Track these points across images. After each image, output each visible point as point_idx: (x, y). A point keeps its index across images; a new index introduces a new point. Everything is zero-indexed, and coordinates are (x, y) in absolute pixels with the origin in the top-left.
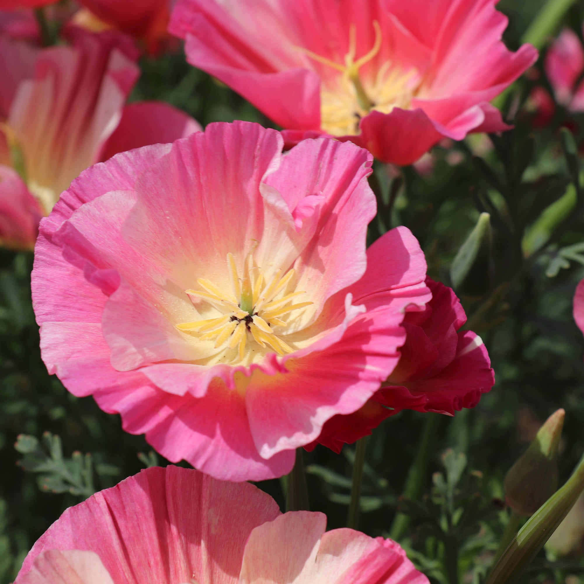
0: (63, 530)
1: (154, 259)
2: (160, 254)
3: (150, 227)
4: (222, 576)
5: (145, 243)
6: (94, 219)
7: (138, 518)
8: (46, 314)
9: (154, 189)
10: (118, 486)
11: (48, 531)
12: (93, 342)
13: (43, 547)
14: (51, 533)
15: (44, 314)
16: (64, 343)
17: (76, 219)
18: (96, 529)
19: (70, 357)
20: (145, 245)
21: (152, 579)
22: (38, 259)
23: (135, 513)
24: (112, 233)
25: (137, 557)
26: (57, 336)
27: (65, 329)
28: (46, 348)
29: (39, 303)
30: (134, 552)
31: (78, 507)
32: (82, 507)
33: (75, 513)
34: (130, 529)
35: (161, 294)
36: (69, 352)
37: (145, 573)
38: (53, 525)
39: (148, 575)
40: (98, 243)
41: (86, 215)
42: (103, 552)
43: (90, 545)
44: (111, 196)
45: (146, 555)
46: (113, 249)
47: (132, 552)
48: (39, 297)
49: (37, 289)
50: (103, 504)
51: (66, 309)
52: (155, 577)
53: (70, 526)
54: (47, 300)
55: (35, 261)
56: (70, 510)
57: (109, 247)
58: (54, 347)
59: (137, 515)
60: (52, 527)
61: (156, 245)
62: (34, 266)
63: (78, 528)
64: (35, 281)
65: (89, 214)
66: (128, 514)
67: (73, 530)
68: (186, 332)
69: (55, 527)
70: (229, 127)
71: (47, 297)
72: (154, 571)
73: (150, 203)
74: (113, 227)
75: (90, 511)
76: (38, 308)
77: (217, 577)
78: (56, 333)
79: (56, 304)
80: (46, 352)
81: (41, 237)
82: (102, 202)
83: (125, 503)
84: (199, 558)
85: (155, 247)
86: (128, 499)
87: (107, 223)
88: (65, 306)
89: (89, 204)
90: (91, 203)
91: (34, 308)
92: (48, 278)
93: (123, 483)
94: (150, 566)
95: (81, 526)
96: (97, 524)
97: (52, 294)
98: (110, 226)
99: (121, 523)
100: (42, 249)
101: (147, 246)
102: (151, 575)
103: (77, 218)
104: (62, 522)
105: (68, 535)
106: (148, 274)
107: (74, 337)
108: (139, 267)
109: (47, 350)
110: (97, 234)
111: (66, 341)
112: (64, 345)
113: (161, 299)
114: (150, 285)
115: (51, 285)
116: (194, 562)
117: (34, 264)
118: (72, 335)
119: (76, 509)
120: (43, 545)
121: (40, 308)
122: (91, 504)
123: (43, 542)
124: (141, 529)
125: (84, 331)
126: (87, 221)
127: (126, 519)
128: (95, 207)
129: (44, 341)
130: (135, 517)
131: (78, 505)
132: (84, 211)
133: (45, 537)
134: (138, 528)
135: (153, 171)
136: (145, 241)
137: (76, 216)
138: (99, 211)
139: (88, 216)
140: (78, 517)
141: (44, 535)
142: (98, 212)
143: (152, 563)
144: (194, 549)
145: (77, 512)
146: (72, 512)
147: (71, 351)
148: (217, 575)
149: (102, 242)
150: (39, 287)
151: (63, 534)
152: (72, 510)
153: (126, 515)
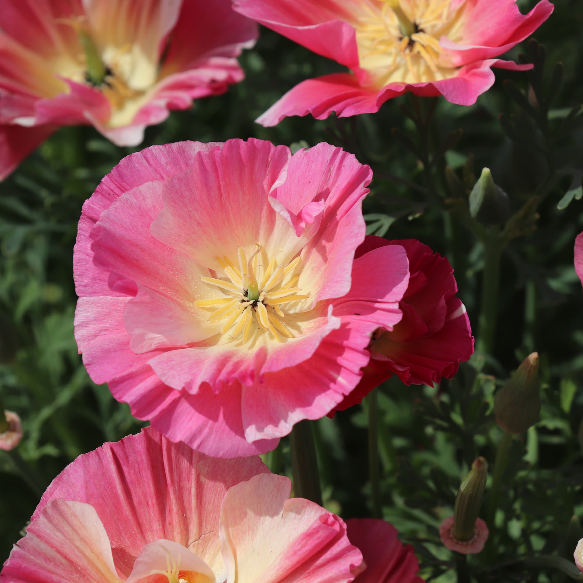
0: (77, 472)
1: (178, 247)
2: (184, 244)
3: (175, 224)
4: (210, 516)
5: (171, 236)
6: (131, 207)
7: (139, 466)
8: (84, 286)
9: (179, 192)
10: (122, 441)
11: (64, 470)
12: (120, 320)
13: (59, 484)
14: (67, 473)
15: (82, 286)
16: (94, 320)
17: (114, 208)
18: (104, 473)
19: (98, 335)
20: (171, 238)
21: (150, 516)
22: (80, 234)
23: (137, 462)
24: (146, 220)
25: (138, 497)
26: (89, 314)
27: (97, 307)
28: (79, 325)
29: (79, 275)
30: (135, 493)
31: (89, 455)
32: (92, 455)
33: (87, 459)
34: (132, 475)
35: (184, 274)
36: (98, 331)
37: (144, 510)
38: (69, 465)
39: (146, 512)
40: (131, 231)
41: (124, 204)
42: (109, 492)
43: (98, 486)
44: (149, 187)
45: (145, 496)
46: (144, 236)
47: (134, 493)
48: (79, 270)
49: (78, 262)
50: (109, 454)
51: (102, 282)
52: (152, 514)
53: (82, 469)
54: (86, 273)
55: (78, 235)
56: (82, 456)
57: (141, 234)
58: (86, 324)
59: (138, 464)
60: (68, 467)
61: (180, 237)
62: (77, 240)
63: (89, 471)
64: (76, 254)
65: (127, 203)
66: (130, 463)
67: (84, 473)
68: (202, 308)
69: (70, 468)
70: (244, 144)
71: (86, 270)
72: (151, 509)
73: (176, 203)
74: (147, 214)
75: (100, 458)
76: (78, 279)
77: (205, 517)
78: (89, 311)
79: (93, 277)
80: (78, 329)
81: (83, 216)
82: (140, 191)
83: (128, 454)
84: (190, 501)
85: (179, 238)
86: (131, 451)
87: (142, 211)
88: (100, 280)
89: (128, 193)
90: (130, 192)
91: (75, 279)
92: (88, 253)
93: (126, 438)
94: (148, 505)
95: (91, 470)
96: (104, 469)
97: (91, 268)
98: (145, 213)
99: (125, 469)
100: (84, 227)
101: (173, 239)
102: (149, 513)
103: (115, 206)
104: (76, 465)
105: (80, 476)
106: (174, 256)
107: (104, 315)
108: (166, 250)
109: (79, 327)
110: (131, 222)
111: (97, 319)
112: (95, 322)
113: (183, 278)
114: (174, 267)
115: (89, 260)
116: (186, 504)
117: (77, 238)
118: (102, 313)
119: (88, 456)
120: (59, 482)
121: (79, 279)
122: (100, 453)
123: (59, 480)
124: (142, 475)
125: (113, 308)
126: (124, 210)
127: (128, 467)
128: (133, 195)
129: (78, 319)
130: (136, 465)
131: (89, 453)
132: (122, 201)
133: (61, 476)
134: (139, 474)
135: (178, 179)
136: (171, 235)
137: (115, 205)
138: (137, 199)
139: (126, 204)
140: (89, 462)
141: (61, 475)
142: (135, 201)
143: (150, 503)
144: (186, 493)
145: (88, 458)
146: (84, 459)
147: (100, 329)
148: (205, 515)
149: (135, 230)
150: (80, 260)
151: (77, 474)
152: (84, 457)
153: (129, 464)
